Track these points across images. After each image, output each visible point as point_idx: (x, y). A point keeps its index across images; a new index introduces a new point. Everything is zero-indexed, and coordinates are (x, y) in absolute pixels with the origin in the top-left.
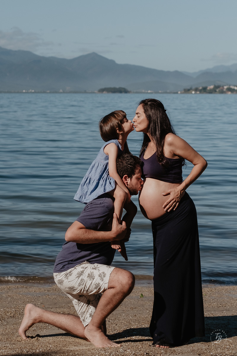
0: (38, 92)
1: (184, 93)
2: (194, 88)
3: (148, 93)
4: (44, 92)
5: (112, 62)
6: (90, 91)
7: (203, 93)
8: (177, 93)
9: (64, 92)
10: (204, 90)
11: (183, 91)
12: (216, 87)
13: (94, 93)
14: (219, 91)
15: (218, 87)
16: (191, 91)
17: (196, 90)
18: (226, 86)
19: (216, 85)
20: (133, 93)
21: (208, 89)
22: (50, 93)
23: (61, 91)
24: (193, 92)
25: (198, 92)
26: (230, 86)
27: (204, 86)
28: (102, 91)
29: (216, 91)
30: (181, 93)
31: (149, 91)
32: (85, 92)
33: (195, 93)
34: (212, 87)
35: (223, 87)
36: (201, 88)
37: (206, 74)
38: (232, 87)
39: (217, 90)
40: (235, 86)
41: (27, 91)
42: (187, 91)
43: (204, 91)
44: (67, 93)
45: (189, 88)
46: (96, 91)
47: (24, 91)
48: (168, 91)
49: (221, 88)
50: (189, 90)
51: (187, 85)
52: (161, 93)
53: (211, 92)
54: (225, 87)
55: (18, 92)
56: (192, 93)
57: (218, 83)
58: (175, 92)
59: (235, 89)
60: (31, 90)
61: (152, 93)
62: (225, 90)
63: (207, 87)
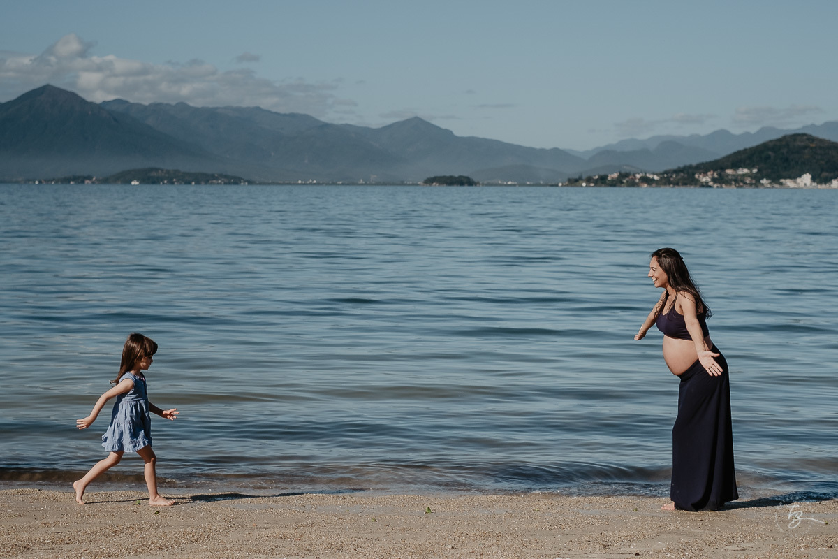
0: (323, 184)
1: (567, 186)
2: (584, 177)
3: (507, 185)
4: (334, 184)
5: (448, 133)
6: (411, 183)
7: (600, 186)
8: (557, 185)
9: (366, 184)
10: (603, 181)
11: (567, 183)
12: (623, 176)
13: (417, 185)
14: (627, 181)
15: (627, 175)
16: (580, 182)
17: (589, 180)
18: (639, 174)
19: (623, 172)
20: (483, 185)
21: (609, 178)
22: (343, 184)
23: (362, 181)
24: (584, 184)
25: (592, 185)
26: (646, 173)
27: (602, 173)
28: (430, 181)
29: (622, 183)
30: (563, 186)
31: (510, 183)
32: (402, 184)
33: (586, 186)
34: (615, 175)
35: (634, 175)
36: (597, 177)
37: (605, 153)
38: (651, 176)
39: (625, 181)
40: (654, 174)
41: (304, 182)
42: (574, 182)
43: (602, 183)
44: (371, 184)
45: (577, 177)
46: (419, 183)
47: (300, 182)
48: (541, 182)
49: (631, 177)
50: (576, 181)
51: (573, 172)
52: (530, 185)
53: (614, 183)
54: (638, 176)
55: (289, 184)
56: (581, 186)
57: (626, 169)
58: (553, 183)
59: (653, 180)
60: (311, 181)
61: (514, 185)
62: (637, 181)
63: (607, 176)
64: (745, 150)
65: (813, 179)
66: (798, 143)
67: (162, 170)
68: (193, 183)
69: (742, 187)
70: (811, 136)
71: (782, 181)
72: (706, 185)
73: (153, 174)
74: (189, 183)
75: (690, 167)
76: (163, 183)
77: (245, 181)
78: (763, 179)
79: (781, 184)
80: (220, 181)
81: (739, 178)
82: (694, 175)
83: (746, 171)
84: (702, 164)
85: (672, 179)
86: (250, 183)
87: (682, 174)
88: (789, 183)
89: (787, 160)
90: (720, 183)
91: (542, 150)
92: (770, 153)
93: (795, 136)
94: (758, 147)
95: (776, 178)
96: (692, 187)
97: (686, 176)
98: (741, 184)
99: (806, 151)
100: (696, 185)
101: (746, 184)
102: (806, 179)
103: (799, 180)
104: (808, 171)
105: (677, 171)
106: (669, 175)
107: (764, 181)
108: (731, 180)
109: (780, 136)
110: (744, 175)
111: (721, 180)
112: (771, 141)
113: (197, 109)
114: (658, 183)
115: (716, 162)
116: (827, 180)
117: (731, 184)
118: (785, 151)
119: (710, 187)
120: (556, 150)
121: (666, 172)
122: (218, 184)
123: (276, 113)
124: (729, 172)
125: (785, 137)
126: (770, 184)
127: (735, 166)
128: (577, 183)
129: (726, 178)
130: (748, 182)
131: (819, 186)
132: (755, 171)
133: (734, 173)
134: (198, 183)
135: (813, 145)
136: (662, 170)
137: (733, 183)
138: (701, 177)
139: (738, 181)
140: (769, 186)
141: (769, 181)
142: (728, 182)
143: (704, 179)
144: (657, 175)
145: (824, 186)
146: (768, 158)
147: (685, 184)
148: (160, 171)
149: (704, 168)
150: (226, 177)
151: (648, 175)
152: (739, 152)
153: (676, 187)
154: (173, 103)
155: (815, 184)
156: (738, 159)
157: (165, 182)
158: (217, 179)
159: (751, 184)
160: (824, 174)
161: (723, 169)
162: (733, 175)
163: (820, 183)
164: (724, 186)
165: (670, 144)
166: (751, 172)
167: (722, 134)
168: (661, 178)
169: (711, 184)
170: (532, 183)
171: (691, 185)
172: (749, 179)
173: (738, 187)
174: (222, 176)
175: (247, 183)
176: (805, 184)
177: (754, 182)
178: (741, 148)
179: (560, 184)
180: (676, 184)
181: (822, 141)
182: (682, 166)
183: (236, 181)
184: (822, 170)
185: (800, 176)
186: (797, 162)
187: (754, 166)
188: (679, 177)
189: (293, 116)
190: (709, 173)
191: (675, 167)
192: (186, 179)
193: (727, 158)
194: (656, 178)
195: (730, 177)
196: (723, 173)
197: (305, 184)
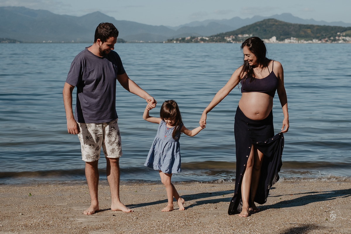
0: (55, 43)
1: (167, 43)
2: (175, 39)
3: (140, 43)
4: (60, 43)
5: (113, 19)
7: (182, 43)
8: (162, 42)
9: (75, 43)
10: (183, 40)
11: (167, 41)
12: (192, 38)
14: (194, 41)
15: (194, 38)
16: (173, 41)
17: (177, 40)
18: (199, 37)
19: (192, 36)
20: (129, 42)
21: (186, 39)
22: (64, 43)
23: (73, 41)
24: (175, 42)
25: (178, 42)
26: (202, 37)
27: (183, 37)
29: (192, 41)
30: (165, 43)
31: (141, 41)
33: (176, 43)
34: (189, 38)
35: (197, 38)
36: (180, 39)
37: (184, 27)
38: (204, 38)
39: (193, 40)
40: (206, 37)
41: (46, 42)
42: (170, 41)
43: (183, 41)
44: (77, 43)
45: (171, 39)
47: (44, 42)
48: (156, 41)
49: (196, 39)
50: (171, 40)
51: (170, 37)
52: (150, 43)
53: (188, 41)
54: (199, 38)
55: (39, 43)
56: (174, 43)
57: (194, 35)
58: (161, 41)
60: (49, 41)
62: (199, 40)
64: (247, 26)
65: (277, 39)
66: (270, 23)
70: (276, 19)
72: (229, 42)
75: (222, 34)
77: (18, 41)
80: (6, 42)
81: (244, 38)
82: (224, 37)
83: (247, 35)
84: (228, 32)
85: (214, 39)
86: (21, 42)
87: (219, 37)
88: (266, 41)
89: (265, 30)
90: (236, 41)
91: (156, 27)
92: (258, 27)
93: (269, 20)
94: (252, 25)
97: (221, 38)
99: (274, 26)
100: (225, 42)
102: (274, 39)
103: (270, 39)
104: (275, 35)
105: (217, 36)
106: (213, 37)
108: (241, 40)
109: (262, 19)
112: (258, 22)
114: (208, 41)
115: (234, 32)
116: (283, 40)
118: (264, 26)
119: (231, 43)
120: (162, 27)
121: (212, 36)
122: (6, 43)
123: (32, 10)
124: (240, 36)
125: (264, 20)
127: (243, 33)
128: (172, 42)
129: (238, 39)
133: (242, 37)
135: (277, 24)
136: (210, 35)
138: (227, 38)
142: (239, 41)
143: (228, 39)
144: (208, 37)
145: (281, 42)
146: (257, 29)
147: (220, 42)
149: (229, 34)
150: (9, 39)
152: (244, 27)
153: (216, 43)
155: (278, 41)
156: (244, 30)
158: (5, 40)
160: (282, 37)
161: (237, 35)
162: (241, 38)
163: (280, 40)
164: (237, 42)
165: (213, 24)
166: (250, 36)
167: (237, 19)
168: (209, 39)
169: (232, 41)
170: (151, 42)
171: (223, 42)
174: (7, 39)
175: (19, 43)
176: (273, 42)
178: (245, 25)
179: (164, 42)
180: (216, 41)
181: (281, 22)
182: (219, 33)
183: (14, 41)
184: (281, 35)
185: (271, 38)
186: (270, 32)
187: (251, 33)
188: (218, 38)
189: (40, 11)
190: (231, 37)
191: (215, 34)
193: (239, 29)
194: (207, 39)
195: (240, 38)
196: (237, 37)
197: (47, 43)
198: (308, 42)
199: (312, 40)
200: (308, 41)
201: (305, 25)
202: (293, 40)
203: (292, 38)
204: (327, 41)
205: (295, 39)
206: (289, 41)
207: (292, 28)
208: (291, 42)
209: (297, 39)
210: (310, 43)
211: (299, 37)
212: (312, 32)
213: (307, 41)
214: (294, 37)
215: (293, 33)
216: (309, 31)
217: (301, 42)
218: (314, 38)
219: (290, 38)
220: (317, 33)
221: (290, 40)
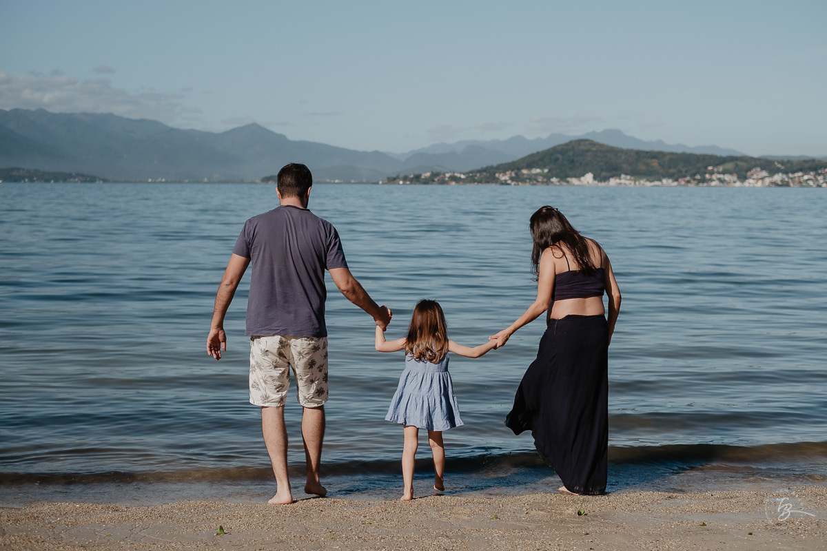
0: (172, 182)
1: (387, 183)
2: (401, 176)
3: (334, 183)
4: (180, 182)
5: (282, 138)
6: (249, 181)
7: (415, 184)
8: (378, 183)
9: (209, 182)
10: (417, 179)
11: (386, 181)
12: (434, 175)
13: (255, 183)
14: (438, 180)
15: (437, 174)
16: (398, 180)
17: (405, 179)
18: (448, 173)
19: (435, 171)
21: (423, 177)
22: (189, 182)
23: (206, 180)
24: (401, 182)
25: (408, 183)
26: (454, 173)
27: (417, 173)
28: (267, 179)
29: (434, 181)
30: (383, 183)
31: (337, 181)
32: (242, 182)
33: (403, 184)
34: (428, 174)
35: (444, 174)
36: (412, 176)
37: (419, 155)
38: (458, 175)
39: (436, 180)
40: (461, 173)
41: (153, 180)
42: (392, 180)
43: (417, 181)
44: (214, 183)
45: (395, 176)
46: (257, 181)
48: (364, 181)
49: (441, 176)
50: (394, 179)
51: (392, 172)
52: (354, 183)
53: (427, 182)
54: (447, 175)
55: (141, 182)
56: (399, 184)
57: (437, 169)
58: (375, 181)
59: (460, 178)
60: (160, 179)
61: (341, 183)
62: (447, 179)
63: (421, 175)
64: (538, 153)
65: (595, 178)
66: (582, 148)
67: (23, 170)
68: (52, 181)
69: (535, 184)
70: (592, 141)
71: (569, 179)
72: (505, 183)
73: (15, 173)
74: (48, 181)
75: (492, 167)
76: (25, 182)
77: (100, 179)
78: (552, 177)
79: (568, 182)
80: (77, 180)
81: (533, 176)
82: (495, 174)
83: (538, 171)
84: (502, 165)
85: (476, 178)
86: (105, 181)
87: (485, 174)
88: (574, 181)
89: (572, 161)
90: (516, 181)
91: (365, 153)
92: (559, 156)
93: (580, 142)
94: (548, 151)
95: (563, 177)
96: (494, 185)
97: (488, 175)
98: (535, 182)
99: (589, 154)
100: (496, 182)
101: (538, 182)
102: (589, 177)
103: (582, 178)
104: (591, 171)
105: (480, 171)
106: (474, 174)
107: (554, 180)
108: (526, 179)
109: (566, 141)
110: (537, 175)
111: (518, 179)
112: (559, 146)
113: (55, 115)
114: (464, 181)
115: (513, 163)
116: (606, 179)
117: (526, 182)
118: (571, 153)
119: (509, 184)
120: (376, 153)
121: (471, 172)
122: (75, 182)
123: (128, 119)
124: (525, 171)
125: (571, 142)
126: (559, 182)
127: (530, 166)
128: (395, 181)
129: (521, 177)
130: (540, 180)
131: (600, 184)
132: (546, 171)
133: (529, 173)
134: (56, 181)
135: (594, 149)
136: (468, 170)
137: (528, 181)
138: (501, 175)
139: (532, 180)
140: (558, 184)
141: (558, 179)
142: (523, 181)
143: (503, 178)
144: (464, 174)
145: (603, 184)
146: (557, 159)
147: (488, 182)
148: (21, 171)
149: (503, 168)
150: (83, 175)
151: (456, 174)
152: (532, 155)
153: (480, 185)
154: (33, 109)
155: (596, 182)
156: (533, 161)
157: (27, 180)
158: (74, 177)
159: (543, 182)
160: (604, 174)
161: (519, 169)
162: (528, 175)
163: (600, 181)
164: (520, 183)
165: (475, 149)
166: (543, 171)
167: (518, 140)
168: (467, 177)
169: (509, 182)
170: (356, 181)
171: (492, 182)
172: (541, 177)
173: (532, 185)
174: (78, 175)
175: (101, 182)
176: (588, 182)
177: (545, 180)
178: (534, 151)
179: (381, 182)
180: (480, 182)
181: (602, 145)
182: (484, 166)
183: (91, 179)
184: (602, 170)
185: (583, 175)
186: (581, 164)
187: (545, 167)
188: (483, 176)
189: (142, 121)
190: (508, 173)
191: (478, 167)
192: (46, 177)
193: (523, 159)
194: (463, 176)
195: (525, 176)
196: (519, 173)
197: (155, 182)
198: (652, 184)
199: (660, 180)
200: (653, 181)
201: (647, 153)
202: (626, 180)
203: (623, 176)
204: (688, 182)
205: (628, 177)
206: (618, 181)
207: (623, 157)
208: (620, 183)
209: (633, 178)
210: (657, 186)
211: (636, 174)
212: (660, 165)
213: (651, 182)
214: (626, 174)
215: (625, 166)
216: (655, 163)
217: (640, 183)
218: (664, 177)
219: (618, 176)
220: (670, 168)
221: (620, 179)
